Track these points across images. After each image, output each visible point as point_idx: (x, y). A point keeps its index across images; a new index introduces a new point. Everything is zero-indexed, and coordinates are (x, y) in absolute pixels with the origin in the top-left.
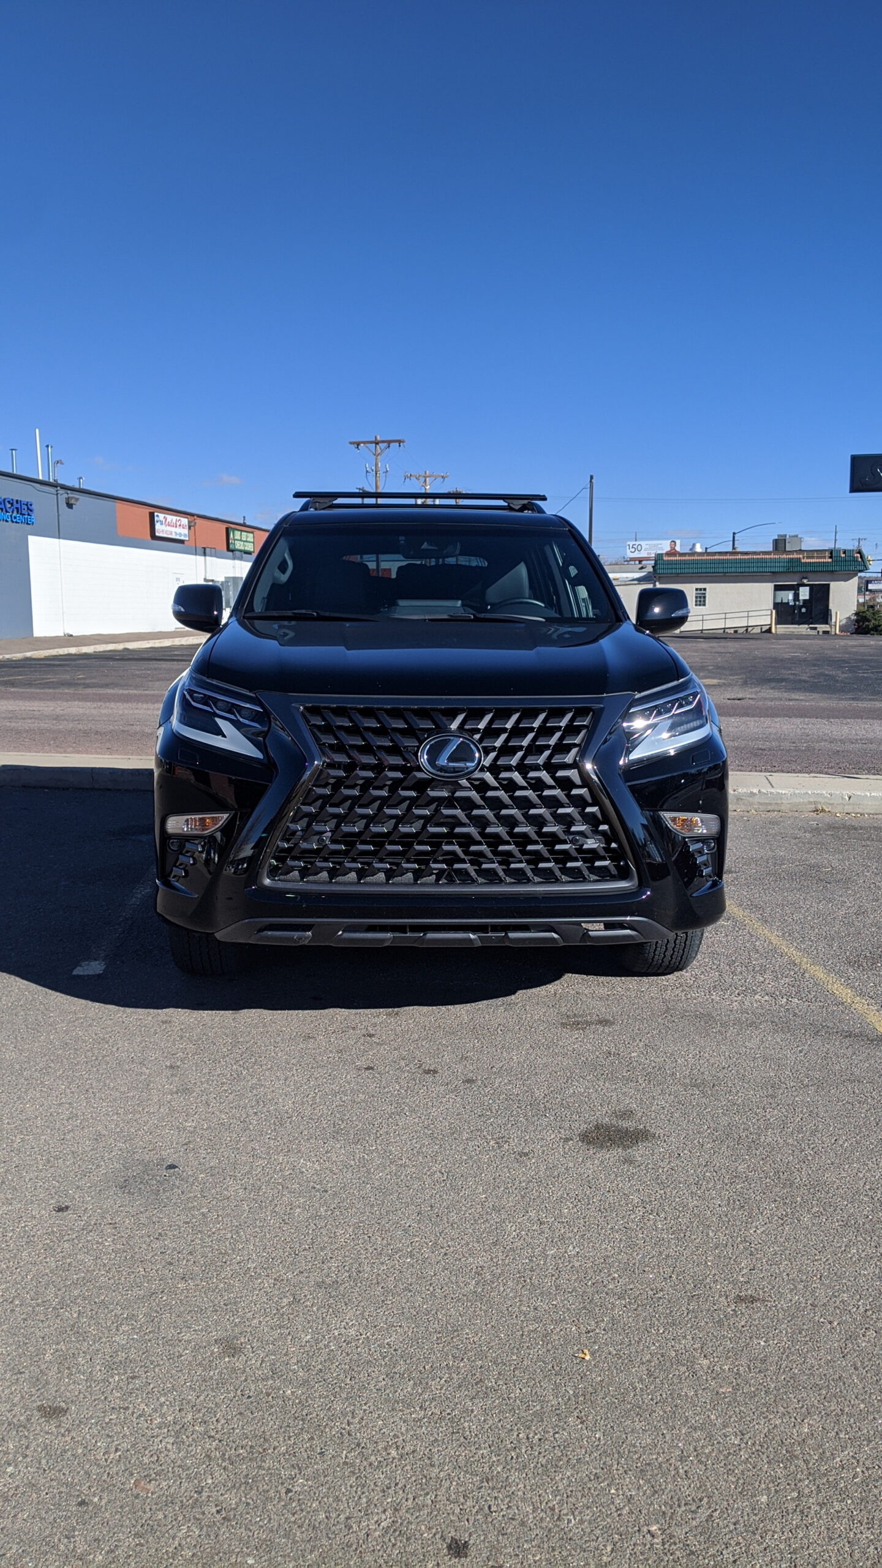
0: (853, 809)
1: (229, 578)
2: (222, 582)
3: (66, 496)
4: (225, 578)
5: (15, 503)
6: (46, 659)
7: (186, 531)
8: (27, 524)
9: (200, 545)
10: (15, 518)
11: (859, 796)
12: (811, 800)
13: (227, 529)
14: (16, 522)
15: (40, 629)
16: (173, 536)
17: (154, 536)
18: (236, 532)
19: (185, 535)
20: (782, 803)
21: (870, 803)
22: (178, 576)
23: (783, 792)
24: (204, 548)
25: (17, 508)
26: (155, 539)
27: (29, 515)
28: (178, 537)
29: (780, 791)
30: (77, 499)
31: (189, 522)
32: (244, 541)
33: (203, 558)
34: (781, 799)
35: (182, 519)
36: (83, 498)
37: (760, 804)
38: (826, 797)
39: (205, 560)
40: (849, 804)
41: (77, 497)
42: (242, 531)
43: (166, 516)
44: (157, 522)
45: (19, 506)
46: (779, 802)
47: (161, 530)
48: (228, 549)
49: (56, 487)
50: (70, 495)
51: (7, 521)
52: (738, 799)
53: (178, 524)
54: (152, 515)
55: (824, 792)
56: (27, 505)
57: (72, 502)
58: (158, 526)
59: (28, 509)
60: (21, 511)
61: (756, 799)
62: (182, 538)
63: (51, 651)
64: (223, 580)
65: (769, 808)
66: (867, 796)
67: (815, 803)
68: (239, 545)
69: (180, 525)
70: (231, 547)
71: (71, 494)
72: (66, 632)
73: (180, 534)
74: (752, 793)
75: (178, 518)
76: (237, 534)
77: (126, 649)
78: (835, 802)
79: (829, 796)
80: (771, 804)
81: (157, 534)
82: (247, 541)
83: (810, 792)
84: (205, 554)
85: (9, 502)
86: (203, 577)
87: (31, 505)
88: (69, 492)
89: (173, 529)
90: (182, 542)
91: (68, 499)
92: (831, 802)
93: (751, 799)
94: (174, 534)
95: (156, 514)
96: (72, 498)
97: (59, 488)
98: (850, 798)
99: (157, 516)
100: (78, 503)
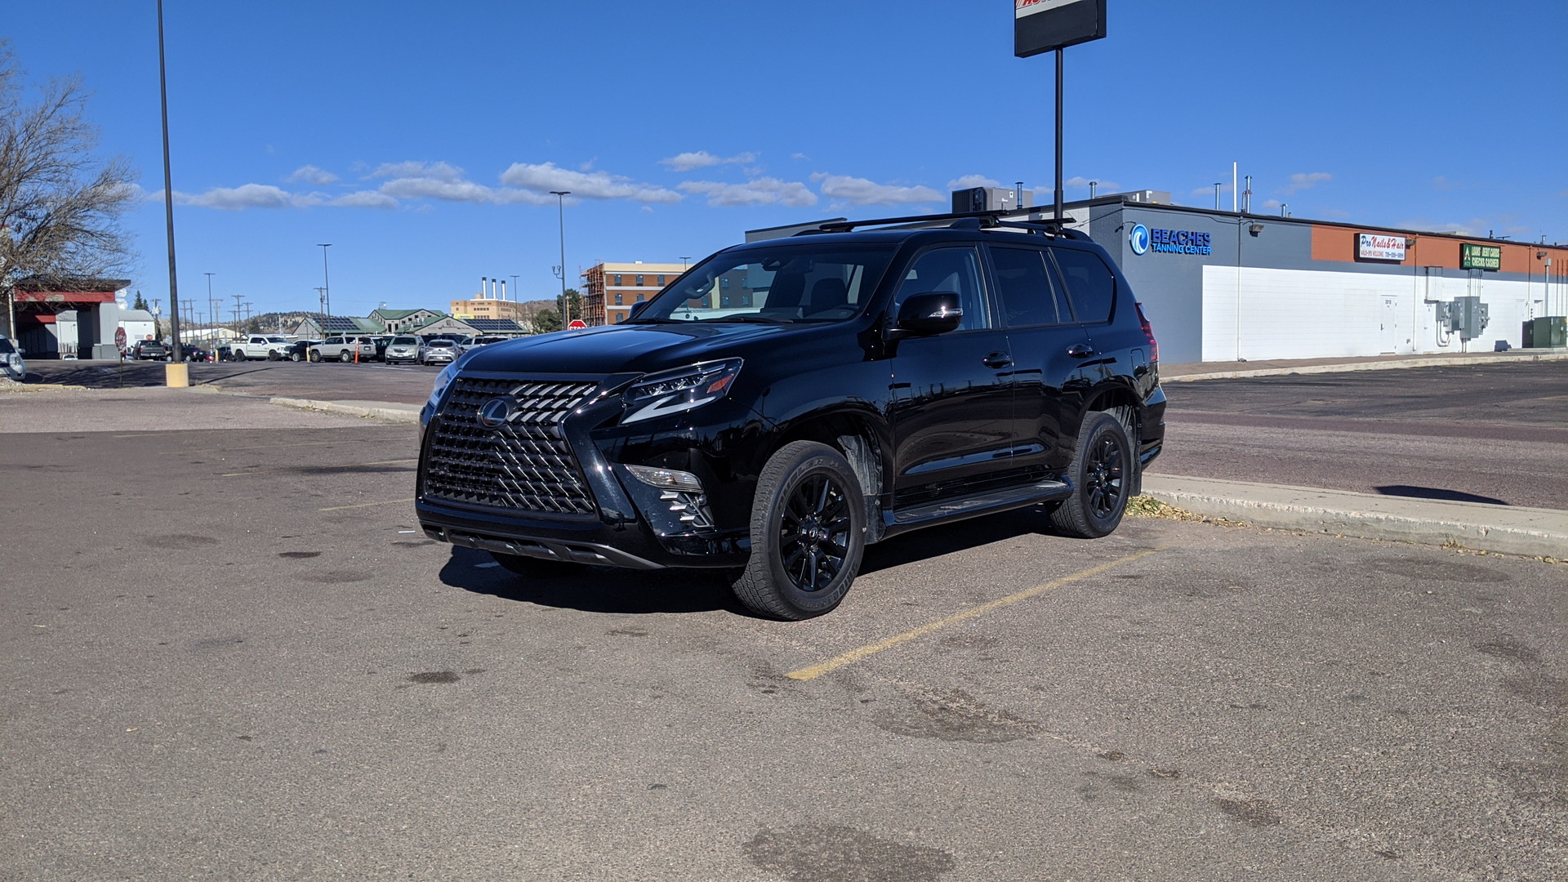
0: (1491, 546)
1: (1460, 298)
2: (1450, 303)
3: (1251, 224)
4: (1455, 298)
5: (1190, 235)
6: (1195, 382)
7: (1402, 251)
8: (1203, 254)
9: (1421, 264)
10: (1189, 249)
11: (1499, 531)
12: (1442, 531)
13: (1462, 245)
14: (1190, 253)
15: (1208, 355)
16: (1384, 257)
17: (1357, 258)
18: (1474, 248)
19: (1400, 255)
20: (1410, 533)
21: (1511, 541)
22: (1388, 298)
23: (1413, 520)
24: (1427, 268)
25: (1192, 240)
26: (1360, 261)
27: (1204, 245)
28: (1390, 258)
29: (1409, 519)
30: (1261, 227)
31: (1406, 241)
32: (1485, 258)
33: (1425, 277)
34: (1409, 527)
35: (1396, 238)
36: (1267, 225)
37: (1386, 532)
38: (1460, 530)
39: (1427, 279)
40: (1486, 540)
41: (1261, 224)
42: (1482, 246)
43: (1376, 236)
44: (1363, 243)
45: (1194, 238)
46: (1407, 531)
47: (1365, 250)
48: (1462, 267)
49: (1239, 217)
50: (1254, 224)
51: (1179, 253)
52: (1363, 524)
53: (1391, 244)
54: (1357, 237)
55: (1458, 524)
56: (1203, 236)
57: (1256, 229)
58: (1363, 248)
59: (1204, 239)
60: (1198, 243)
61: (1382, 526)
62: (1396, 258)
63: (1203, 375)
64: (1453, 300)
65: (1396, 537)
66: (1506, 532)
67: (1447, 536)
68: (1476, 262)
69: (1394, 245)
70: (1465, 264)
71: (1253, 222)
72: (1240, 357)
73: (1394, 254)
74: (1377, 518)
75: (1392, 238)
76: (1476, 251)
77: (1294, 374)
78: (1471, 537)
79: (1463, 529)
80: (1398, 533)
81: (1361, 256)
82: (1490, 257)
83: (1442, 523)
84: (1427, 274)
85: (1183, 235)
86: (1424, 298)
87: (1208, 236)
88: (1254, 220)
89: (1385, 250)
90: (1398, 262)
91: (1251, 227)
92: (1466, 536)
93: (1375, 525)
94: (1384, 254)
95: (1361, 235)
96: (1256, 226)
97: (1242, 218)
98: (1487, 533)
99: (1364, 237)
100: (1262, 230)
